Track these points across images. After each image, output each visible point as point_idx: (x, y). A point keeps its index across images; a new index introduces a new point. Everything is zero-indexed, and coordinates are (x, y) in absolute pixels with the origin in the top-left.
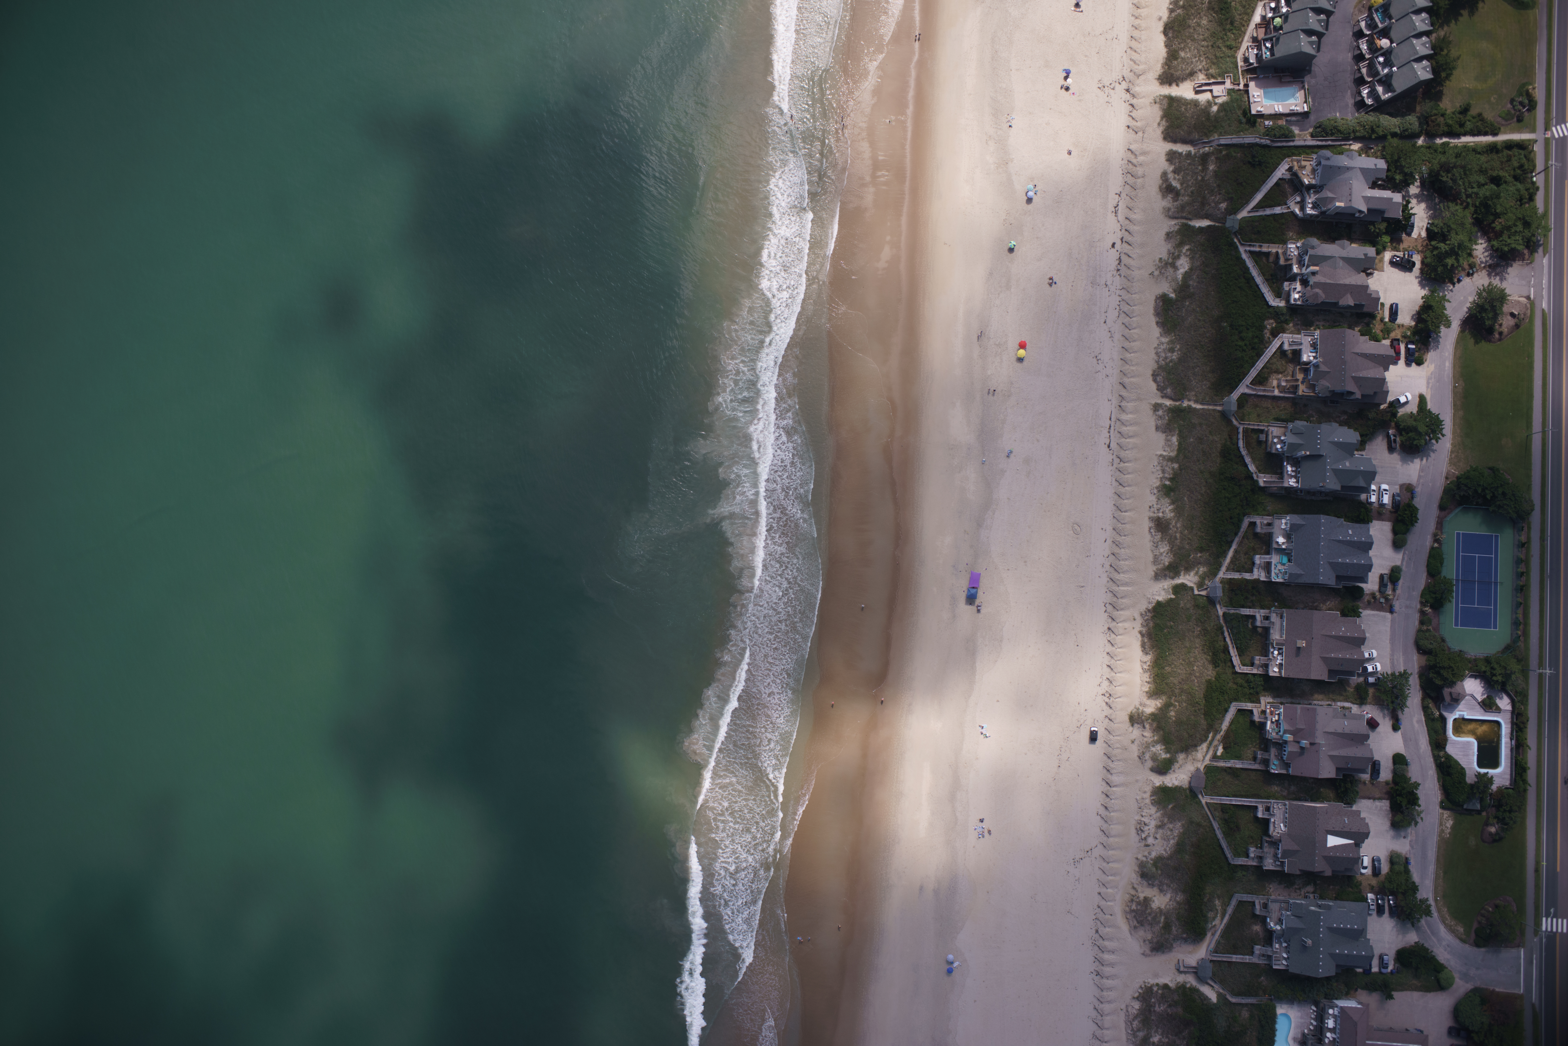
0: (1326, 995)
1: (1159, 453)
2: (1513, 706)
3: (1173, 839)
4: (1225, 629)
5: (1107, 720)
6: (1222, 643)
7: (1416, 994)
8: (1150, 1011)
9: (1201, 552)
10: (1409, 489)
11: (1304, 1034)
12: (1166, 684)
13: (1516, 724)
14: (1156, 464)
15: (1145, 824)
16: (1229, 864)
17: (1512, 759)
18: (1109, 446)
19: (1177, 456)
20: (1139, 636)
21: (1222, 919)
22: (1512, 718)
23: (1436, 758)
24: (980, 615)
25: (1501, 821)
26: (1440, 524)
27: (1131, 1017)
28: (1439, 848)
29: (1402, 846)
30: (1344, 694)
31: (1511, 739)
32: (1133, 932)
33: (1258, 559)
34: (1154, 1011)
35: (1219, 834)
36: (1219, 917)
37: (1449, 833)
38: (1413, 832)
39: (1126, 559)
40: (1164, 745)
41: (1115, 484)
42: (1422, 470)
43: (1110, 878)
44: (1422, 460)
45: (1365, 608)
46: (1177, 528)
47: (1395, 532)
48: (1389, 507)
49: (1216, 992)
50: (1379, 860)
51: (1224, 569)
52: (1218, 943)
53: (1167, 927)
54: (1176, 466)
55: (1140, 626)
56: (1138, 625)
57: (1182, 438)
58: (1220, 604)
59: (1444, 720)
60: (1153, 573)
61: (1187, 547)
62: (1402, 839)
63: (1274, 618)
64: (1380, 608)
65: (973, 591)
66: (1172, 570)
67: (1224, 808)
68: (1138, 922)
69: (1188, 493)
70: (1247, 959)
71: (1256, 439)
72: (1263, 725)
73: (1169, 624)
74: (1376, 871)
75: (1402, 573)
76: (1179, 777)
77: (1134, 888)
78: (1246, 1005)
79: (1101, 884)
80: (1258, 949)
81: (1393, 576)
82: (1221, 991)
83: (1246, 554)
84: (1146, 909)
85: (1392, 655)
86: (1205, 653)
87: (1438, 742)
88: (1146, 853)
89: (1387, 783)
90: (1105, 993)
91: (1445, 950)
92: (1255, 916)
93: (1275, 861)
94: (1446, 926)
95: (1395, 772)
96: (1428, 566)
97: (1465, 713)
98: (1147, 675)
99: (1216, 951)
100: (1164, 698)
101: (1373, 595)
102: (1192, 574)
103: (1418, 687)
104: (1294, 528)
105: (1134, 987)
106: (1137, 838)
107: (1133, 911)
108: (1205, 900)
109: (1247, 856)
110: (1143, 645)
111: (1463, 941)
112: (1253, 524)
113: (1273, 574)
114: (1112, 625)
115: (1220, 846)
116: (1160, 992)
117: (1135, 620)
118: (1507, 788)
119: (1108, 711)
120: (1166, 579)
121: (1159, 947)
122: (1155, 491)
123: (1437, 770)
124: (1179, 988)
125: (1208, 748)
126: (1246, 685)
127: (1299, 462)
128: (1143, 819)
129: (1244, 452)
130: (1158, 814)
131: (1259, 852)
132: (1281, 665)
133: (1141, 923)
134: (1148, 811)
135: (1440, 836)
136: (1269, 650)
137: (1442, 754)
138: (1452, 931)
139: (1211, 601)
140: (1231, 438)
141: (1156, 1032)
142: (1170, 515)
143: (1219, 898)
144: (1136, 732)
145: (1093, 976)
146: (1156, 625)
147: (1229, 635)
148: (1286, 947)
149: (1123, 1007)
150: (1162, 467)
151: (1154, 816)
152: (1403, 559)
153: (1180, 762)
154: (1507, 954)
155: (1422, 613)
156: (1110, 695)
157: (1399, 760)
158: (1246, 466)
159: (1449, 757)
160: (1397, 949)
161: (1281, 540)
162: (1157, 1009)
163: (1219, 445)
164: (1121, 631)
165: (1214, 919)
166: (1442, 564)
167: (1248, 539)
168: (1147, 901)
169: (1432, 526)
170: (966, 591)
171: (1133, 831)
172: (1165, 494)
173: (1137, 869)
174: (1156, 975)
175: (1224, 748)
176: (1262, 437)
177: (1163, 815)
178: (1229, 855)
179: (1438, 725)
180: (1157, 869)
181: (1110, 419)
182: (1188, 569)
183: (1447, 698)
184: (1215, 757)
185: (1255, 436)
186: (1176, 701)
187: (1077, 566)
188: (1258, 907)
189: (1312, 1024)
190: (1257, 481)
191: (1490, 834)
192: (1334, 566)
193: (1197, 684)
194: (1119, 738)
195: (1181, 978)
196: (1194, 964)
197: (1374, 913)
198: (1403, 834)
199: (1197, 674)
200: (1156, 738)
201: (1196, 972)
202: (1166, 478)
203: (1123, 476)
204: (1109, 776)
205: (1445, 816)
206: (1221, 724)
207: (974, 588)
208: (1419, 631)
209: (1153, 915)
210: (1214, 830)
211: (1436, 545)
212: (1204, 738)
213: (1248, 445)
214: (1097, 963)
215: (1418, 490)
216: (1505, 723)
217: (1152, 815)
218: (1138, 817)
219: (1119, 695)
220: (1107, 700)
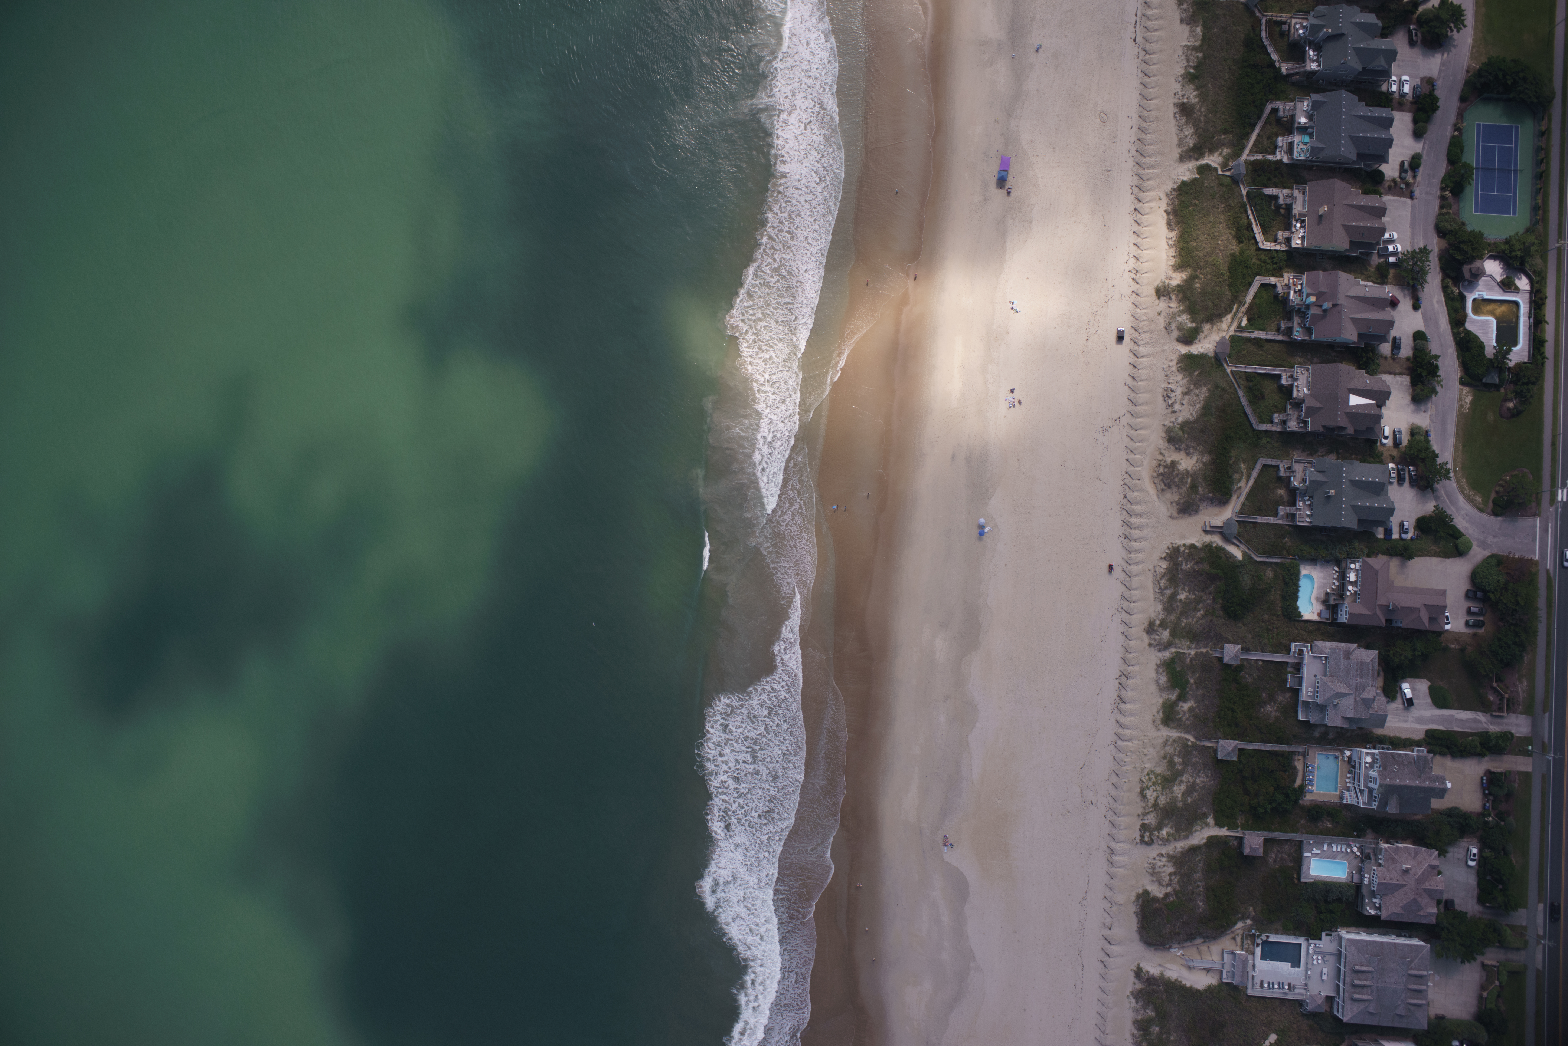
0: (1348, 554)
1: (1184, 44)
2: (1532, 286)
3: (1200, 403)
4: (1248, 207)
5: (1134, 295)
6: (1246, 221)
7: (1435, 560)
8: (1177, 569)
9: (1224, 134)
10: (1430, 82)
11: (1327, 594)
12: (1192, 257)
13: (1535, 302)
14: (1181, 54)
15: (1172, 391)
16: (1254, 430)
17: (1530, 336)
18: (1135, 40)
19: (1201, 46)
20: (1165, 215)
21: (1247, 482)
22: (1531, 297)
23: (1455, 335)
24: (1011, 199)
25: (1519, 394)
26: (1460, 115)
27: (1159, 576)
28: (1458, 422)
29: (1423, 420)
30: (1365, 273)
31: (1529, 318)
32: (1160, 496)
33: (1281, 141)
34: (1181, 569)
35: (1244, 401)
36: (1244, 480)
37: (1468, 409)
38: (1433, 406)
39: (1152, 144)
40: (1190, 314)
41: (1141, 75)
42: (1443, 64)
43: (1138, 444)
44: (1443, 55)
45: (1386, 194)
46: (1201, 112)
47: (1415, 121)
48: (1410, 98)
49: (1242, 551)
50: (1400, 432)
51: (1247, 151)
52: (1243, 504)
53: (1194, 487)
54: (1200, 55)
55: (1165, 205)
56: (1163, 205)
57: (1206, 28)
58: (1244, 185)
59: (1462, 299)
60: (1178, 156)
61: (1211, 129)
62: (1422, 413)
63: (1296, 193)
64: (1401, 194)
65: (1004, 173)
66: (1197, 151)
67: (1249, 377)
68: (1165, 485)
69: (1212, 80)
70: (1272, 520)
71: (1278, 30)
72: (1286, 298)
73: (1193, 202)
74: (1397, 443)
75: (1422, 160)
76: (1206, 345)
77: (1161, 454)
78: (1271, 563)
79: (1129, 451)
80: (1282, 510)
81: (1415, 163)
82: (1247, 551)
83: (1269, 138)
84: (1173, 471)
85: (1412, 239)
86: (1229, 228)
87: (1457, 319)
88: (1173, 419)
89: (1408, 359)
90: (1133, 555)
91: (1464, 519)
92: (1279, 479)
93: (1298, 423)
94: (1465, 495)
95: (1416, 349)
96: (1448, 154)
97: (1484, 293)
98: (1173, 250)
99: (1241, 512)
100: (1189, 270)
101: (1394, 181)
102: (1216, 155)
103: (1438, 269)
104: (1316, 106)
105: (1163, 548)
106: (1164, 405)
107: (1161, 474)
108: (1231, 462)
109: (1272, 422)
110: (1169, 223)
111: (1481, 510)
112: (1275, 111)
113: (1295, 154)
114: (1139, 206)
115: (1245, 413)
116: (1187, 551)
117: (1160, 199)
118: (1524, 363)
119: (1135, 287)
120: (1190, 161)
121: (1186, 508)
122: (1180, 79)
123: (1456, 347)
124: (1206, 546)
125: (1233, 319)
126: (1269, 261)
127: (1321, 47)
128: (1169, 386)
129: (1266, 42)
130: (1185, 381)
131: (1282, 416)
132: (1303, 237)
133: (1168, 486)
134: (1174, 378)
135: (1459, 410)
136: (1292, 224)
137: (1461, 329)
138: (1470, 500)
139: (1235, 181)
140: (1254, 29)
141: (1183, 589)
142: (1194, 100)
143: (1244, 461)
144: (1162, 305)
145: (1122, 539)
146: (1181, 202)
147: (1253, 213)
148: (1309, 505)
149: (1151, 567)
150: (1186, 56)
151: (1181, 383)
152: (1424, 148)
153: (1206, 332)
154: (1524, 523)
155: (1443, 198)
156: (1137, 271)
157: (1419, 336)
158: (1269, 55)
159: (1468, 333)
160: (1417, 517)
161: (1303, 120)
162: (1184, 567)
163: (1243, 36)
164: (1147, 211)
165: (1239, 480)
166: (1462, 151)
167: (1270, 125)
168: (1174, 464)
169: (1452, 117)
170: (996, 176)
171: (1160, 399)
172: (1189, 81)
173: (1164, 435)
174: (1183, 537)
175: (1248, 320)
176: (1285, 28)
177: (1190, 382)
178: (1253, 420)
179: (1457, 305)
180: (1183, 433)
181: (1136, 15)
182: (1212, 151)
183: (1467, 275)
184: (1239, 328)
185: (1278, 29)
186: (1201, 274)
187: (1104, 152)
188: (1282, 469)
189: (1334, 583)
190: (1280, 68)
191: (1509, 409)
192: (1355, 140)
193: (1221, 257)
194: (1145, 311)
195: (1208, 539)
196: (1220, 524)
197: (1395, 481)
198: (1423, 408)
199: (1222, 248)
200: (1181, 308)
201: (1221, 531)
202: (1191, 66)
203: (1148, 66)
204: (1137, 348)
205: (1465, 392)
206: (1245, 296)
207: (1004, 170)
208: (1441, 214)
209: (1180, 476)
210: (1239, 397)
211: (1456, 133)
212: (1228, 309)
213: (1270, 35)
214: (1126, 527)
215: (1439, 83)
216: (1524, 303)
217: (1179, 382)
218: (1164, 385)
219: (1146, 271)
220: (1134, 276)
